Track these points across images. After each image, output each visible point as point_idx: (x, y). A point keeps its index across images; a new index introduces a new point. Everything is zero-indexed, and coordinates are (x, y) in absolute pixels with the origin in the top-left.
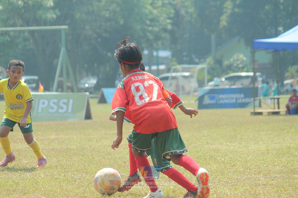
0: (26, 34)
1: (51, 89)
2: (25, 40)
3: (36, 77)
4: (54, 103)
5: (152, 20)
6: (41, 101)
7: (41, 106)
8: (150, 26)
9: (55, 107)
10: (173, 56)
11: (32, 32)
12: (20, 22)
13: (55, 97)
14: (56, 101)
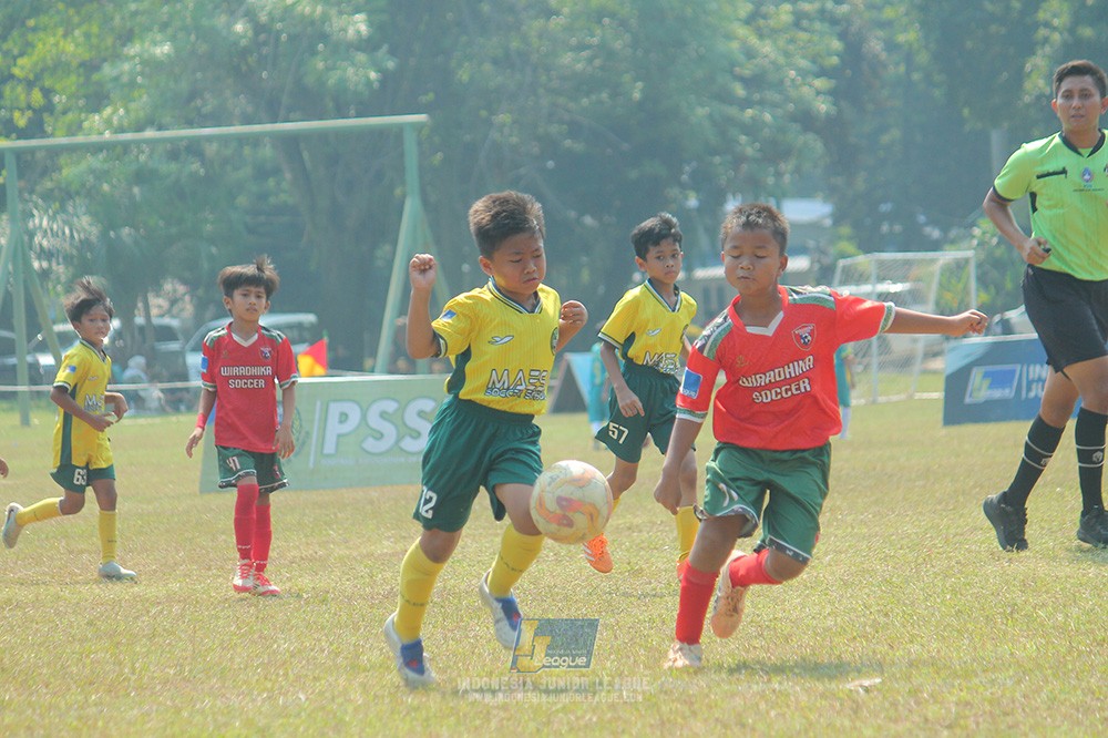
0: (267, 152)
1: (368, 363)
2: (262, 173)
3: (309, 318)
4: (383, 415)
5: (754, 82)
6: (335, 409)
7: (334, 427)
8: (745, 104)
9: (388, 429)
10: (838, 218)
11: (291, 143)
12: (242, 103)
13: (385, 392)
14: (391, 406)
